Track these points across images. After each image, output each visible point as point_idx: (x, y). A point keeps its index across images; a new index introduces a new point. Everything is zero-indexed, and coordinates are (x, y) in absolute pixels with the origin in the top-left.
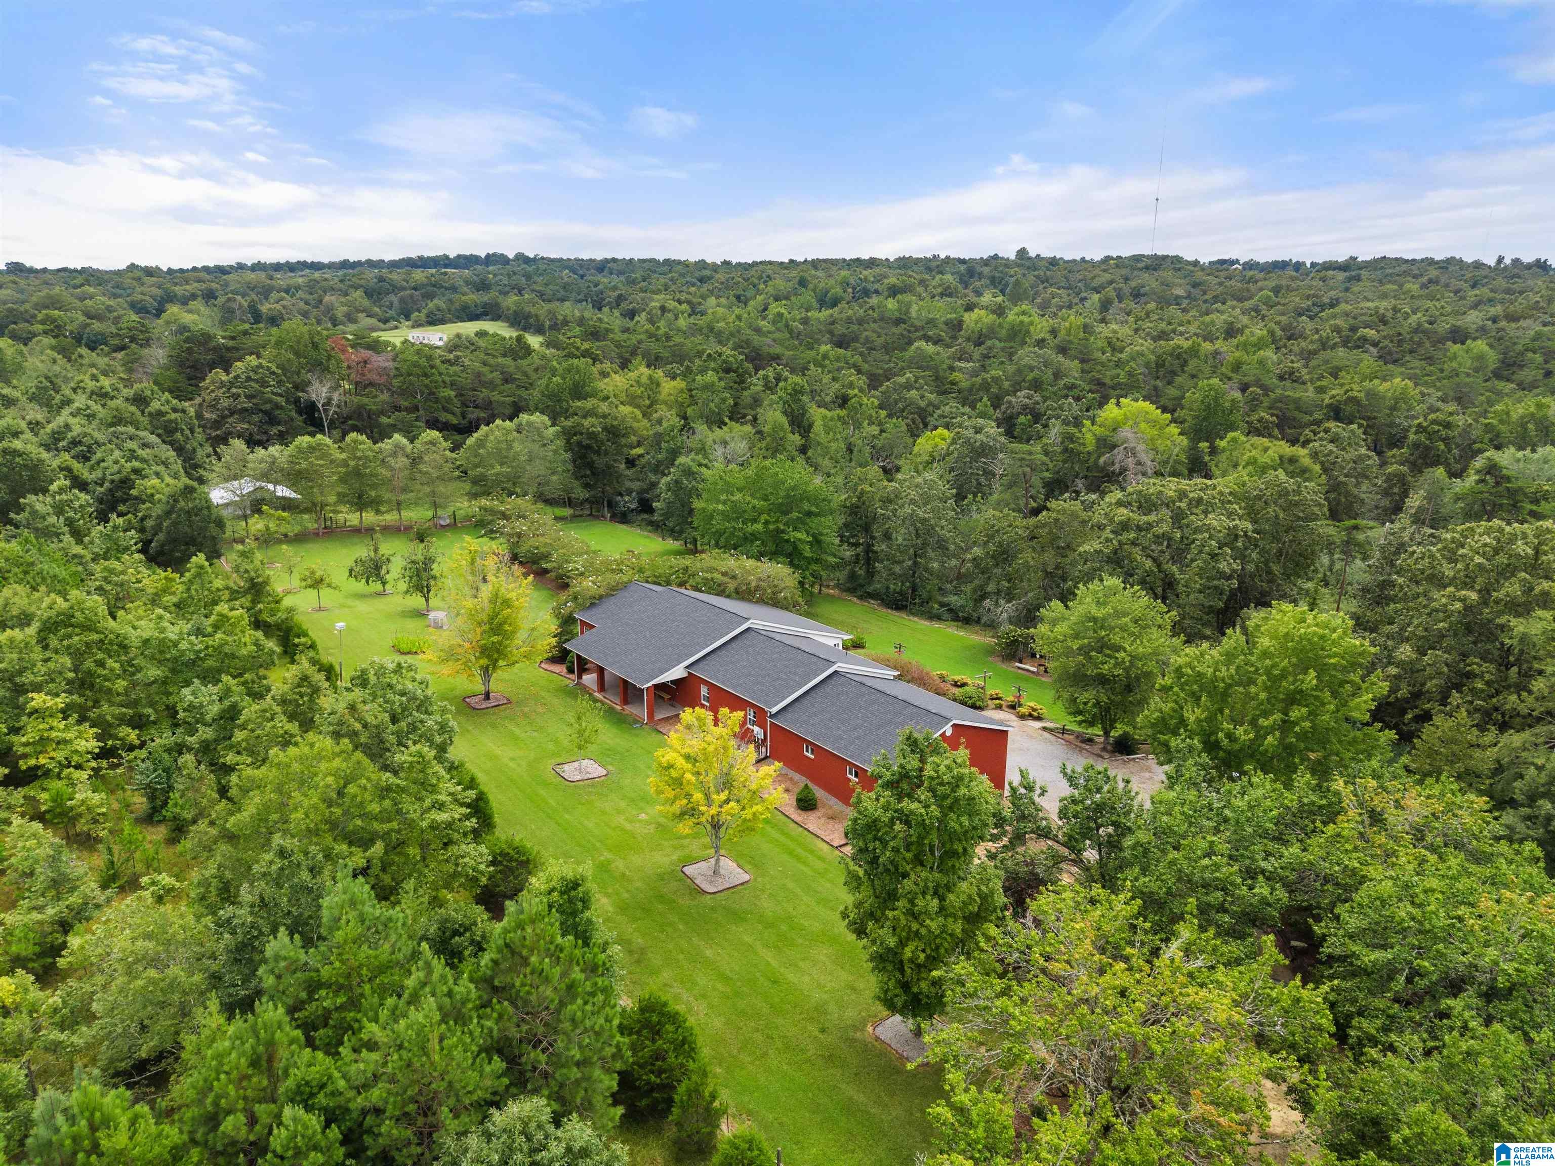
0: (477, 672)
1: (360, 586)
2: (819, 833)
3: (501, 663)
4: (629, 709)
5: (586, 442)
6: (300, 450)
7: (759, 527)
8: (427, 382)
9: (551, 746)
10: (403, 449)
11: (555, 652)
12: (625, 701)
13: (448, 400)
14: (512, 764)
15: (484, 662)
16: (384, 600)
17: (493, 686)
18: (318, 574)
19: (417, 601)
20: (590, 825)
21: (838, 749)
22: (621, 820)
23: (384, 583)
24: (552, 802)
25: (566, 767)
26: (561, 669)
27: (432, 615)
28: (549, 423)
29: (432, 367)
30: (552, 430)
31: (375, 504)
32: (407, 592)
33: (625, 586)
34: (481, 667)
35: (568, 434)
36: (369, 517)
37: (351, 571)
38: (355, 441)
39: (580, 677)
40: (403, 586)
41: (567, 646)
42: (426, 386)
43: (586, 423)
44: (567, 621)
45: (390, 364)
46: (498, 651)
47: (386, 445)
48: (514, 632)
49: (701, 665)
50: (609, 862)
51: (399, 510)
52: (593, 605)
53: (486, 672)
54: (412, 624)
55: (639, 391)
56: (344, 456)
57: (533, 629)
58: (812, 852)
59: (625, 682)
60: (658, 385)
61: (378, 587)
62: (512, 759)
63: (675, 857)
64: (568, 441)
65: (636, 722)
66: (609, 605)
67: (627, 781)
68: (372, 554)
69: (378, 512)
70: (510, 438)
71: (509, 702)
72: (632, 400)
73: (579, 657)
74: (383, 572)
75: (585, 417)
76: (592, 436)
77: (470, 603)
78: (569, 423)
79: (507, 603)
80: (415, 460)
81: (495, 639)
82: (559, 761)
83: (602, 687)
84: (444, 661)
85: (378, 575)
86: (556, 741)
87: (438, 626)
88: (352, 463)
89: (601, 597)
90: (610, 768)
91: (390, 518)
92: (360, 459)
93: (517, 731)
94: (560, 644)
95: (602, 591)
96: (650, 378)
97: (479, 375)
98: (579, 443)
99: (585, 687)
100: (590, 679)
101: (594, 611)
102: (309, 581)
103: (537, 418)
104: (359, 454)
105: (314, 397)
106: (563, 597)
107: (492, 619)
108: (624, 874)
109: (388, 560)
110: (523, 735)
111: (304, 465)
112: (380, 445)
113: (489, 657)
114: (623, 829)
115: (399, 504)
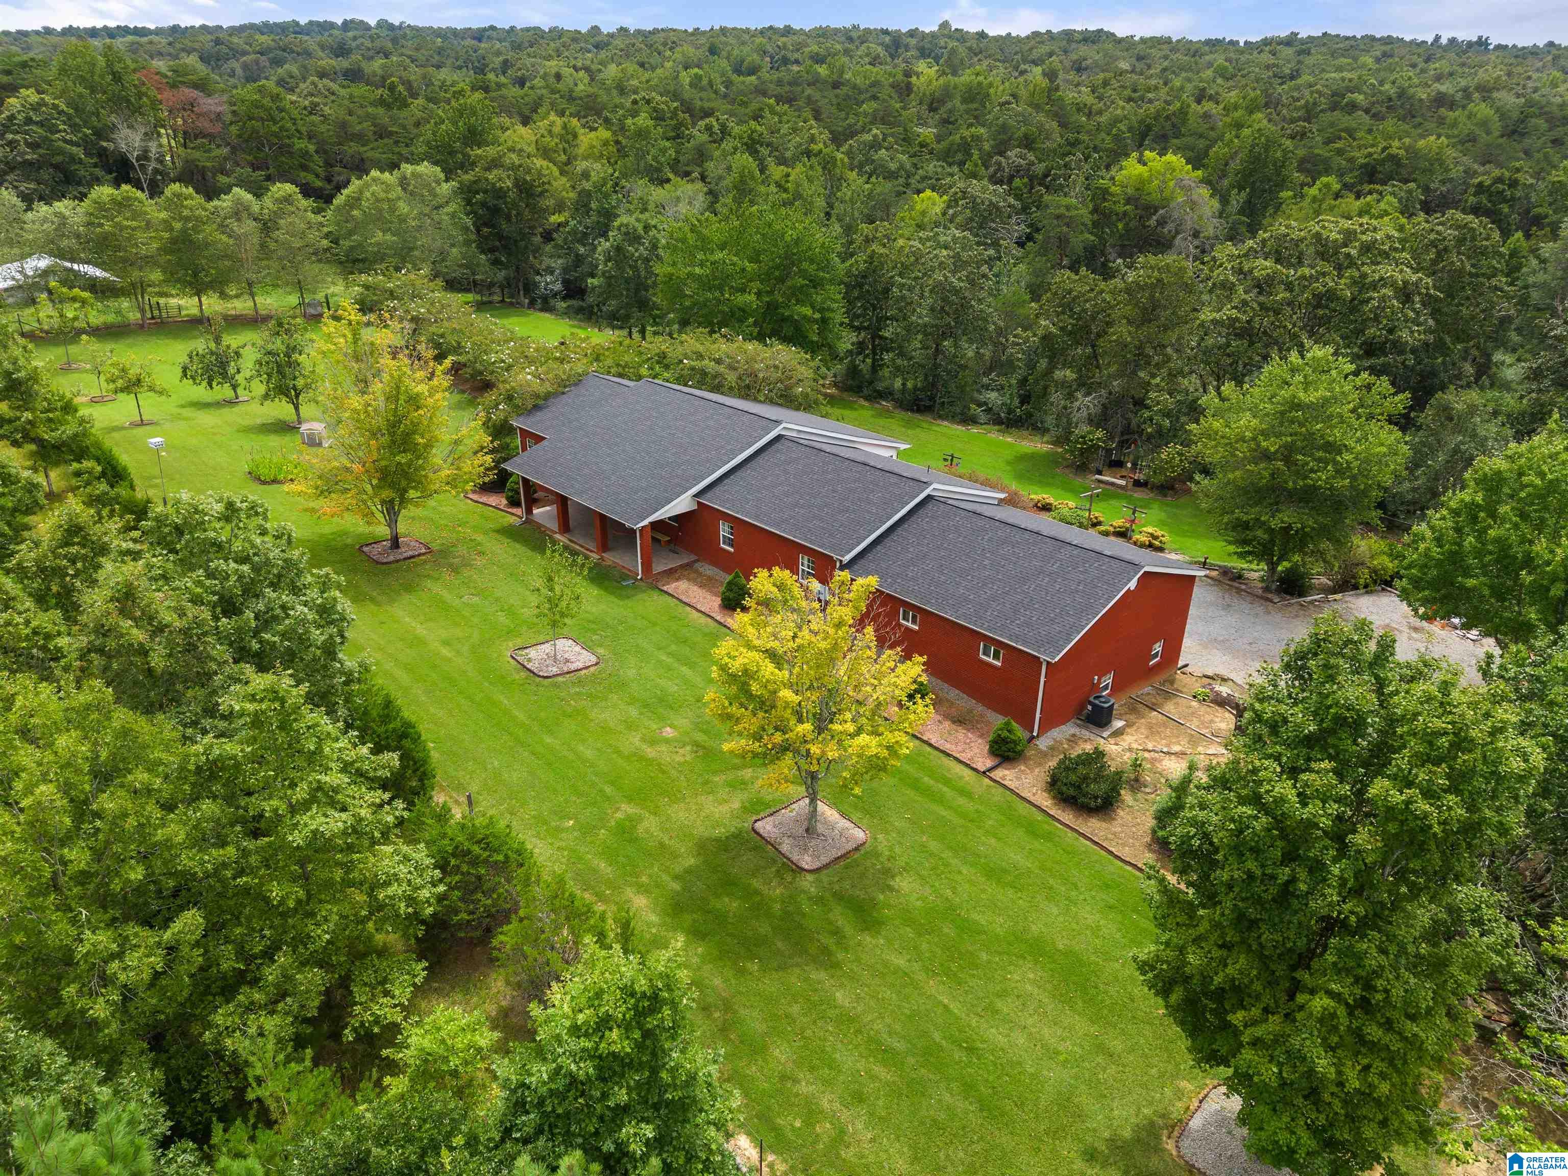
0: (377, 509)
1: (200, 392)
2: (947, 747)
3: (412, 494)
4: (611, 558)
5: (491, 202)
6: (100, 206)
7: (750, 298)
8: (275, 128)
9: (502, 618)
10: (247, 208)
11: (491, 476)
12: (604, 547)
13: (305, 154)
14: (445, 652)
15: (387, 494)
16: (236, 409)
17: (402, 527)
18: (133, 372)
19: (282, 409)
20: (589, 754)
21: (966, 617)
22: (635, 739)
23: (234, 387)
24: (521, 716)
25: (532, 653)
26: (500, 500)
27: (304, 427)
28: (442, 176)
29: (281, 110)
30: (446, 188)
31: (218, 285)
32: (266, 396)
33: (577, 381)
34: (383, 502)
35: (467, 192)
36: (212, 304)
37: (185, 369)
38: (178, 196)
39: (529, 511)
40: (259, 388)
41: (507, 466)
42: (275, 135)
43: (491, 176)
44: (500, 430)
45: (225, 108)
46: (406, 475)
47: (225, 203)
48: (429, 446)
49: (717, 490)
50: (633, 821)
51: (252, 295)
52: (536, 408)
53: (391, 512)
54: (274, 441)
55: (552, 143)
56: (163, 215)
57: (457, 442)
58: (947, 782)
59: (603, 517)
60: (575, 136)
61: (227, 392)
62: (446, 643)
63: (737, 805)
64: (469, 202)
65: (624, 577)
66: (558, 407)
67: (631, 673)
68: (213, 345)
69: (223, 296)
70: (392, 195)
71: (429, 551)
72: (545, 153)
73: (524, 479)
74: (232, 370)
75: (488, 169)
76: (500, 194)
77: (356, 402)
78: (468, 177)
79: (414, 401)
80: (267, 226)
81: (402, 459)
82: (519, 642)
83: (565, 527)
84: (323, 493)
85: (225, 376)
86: (511, 612)
87: (313, 442)
88: (178, 225)
89: (548, 396)
90: (601, 651)
91: (241, 306)
92: (187, 219)
93: (446, 595)
94: (497, 462)
95: (548, 387)
96: (565, 127)
97: (343, 125)
98: (483, 204)
99: (539, 526)
100: (543, 513)
101: (539, 415)
102: (120, 383)
103: (425, 168)
104: (186, 213)
105: (123, 147)
106: (491, 397)
107: (393, 425)
108: (662, 845)
109: (237, 354)
110: (457, 602)
111: (108, 227)
112: (216, 203)
113: (392, 486)
114: (641, 758)
115: (250, 285)
